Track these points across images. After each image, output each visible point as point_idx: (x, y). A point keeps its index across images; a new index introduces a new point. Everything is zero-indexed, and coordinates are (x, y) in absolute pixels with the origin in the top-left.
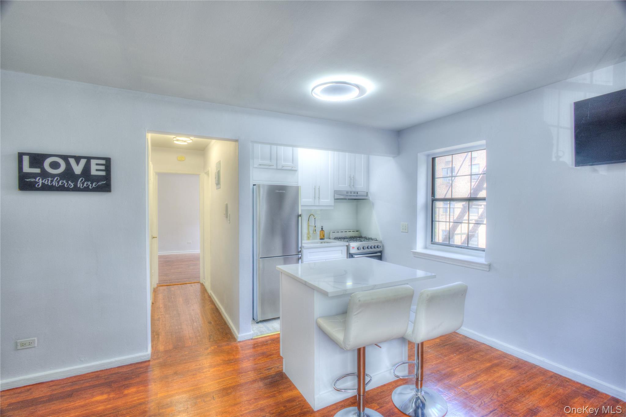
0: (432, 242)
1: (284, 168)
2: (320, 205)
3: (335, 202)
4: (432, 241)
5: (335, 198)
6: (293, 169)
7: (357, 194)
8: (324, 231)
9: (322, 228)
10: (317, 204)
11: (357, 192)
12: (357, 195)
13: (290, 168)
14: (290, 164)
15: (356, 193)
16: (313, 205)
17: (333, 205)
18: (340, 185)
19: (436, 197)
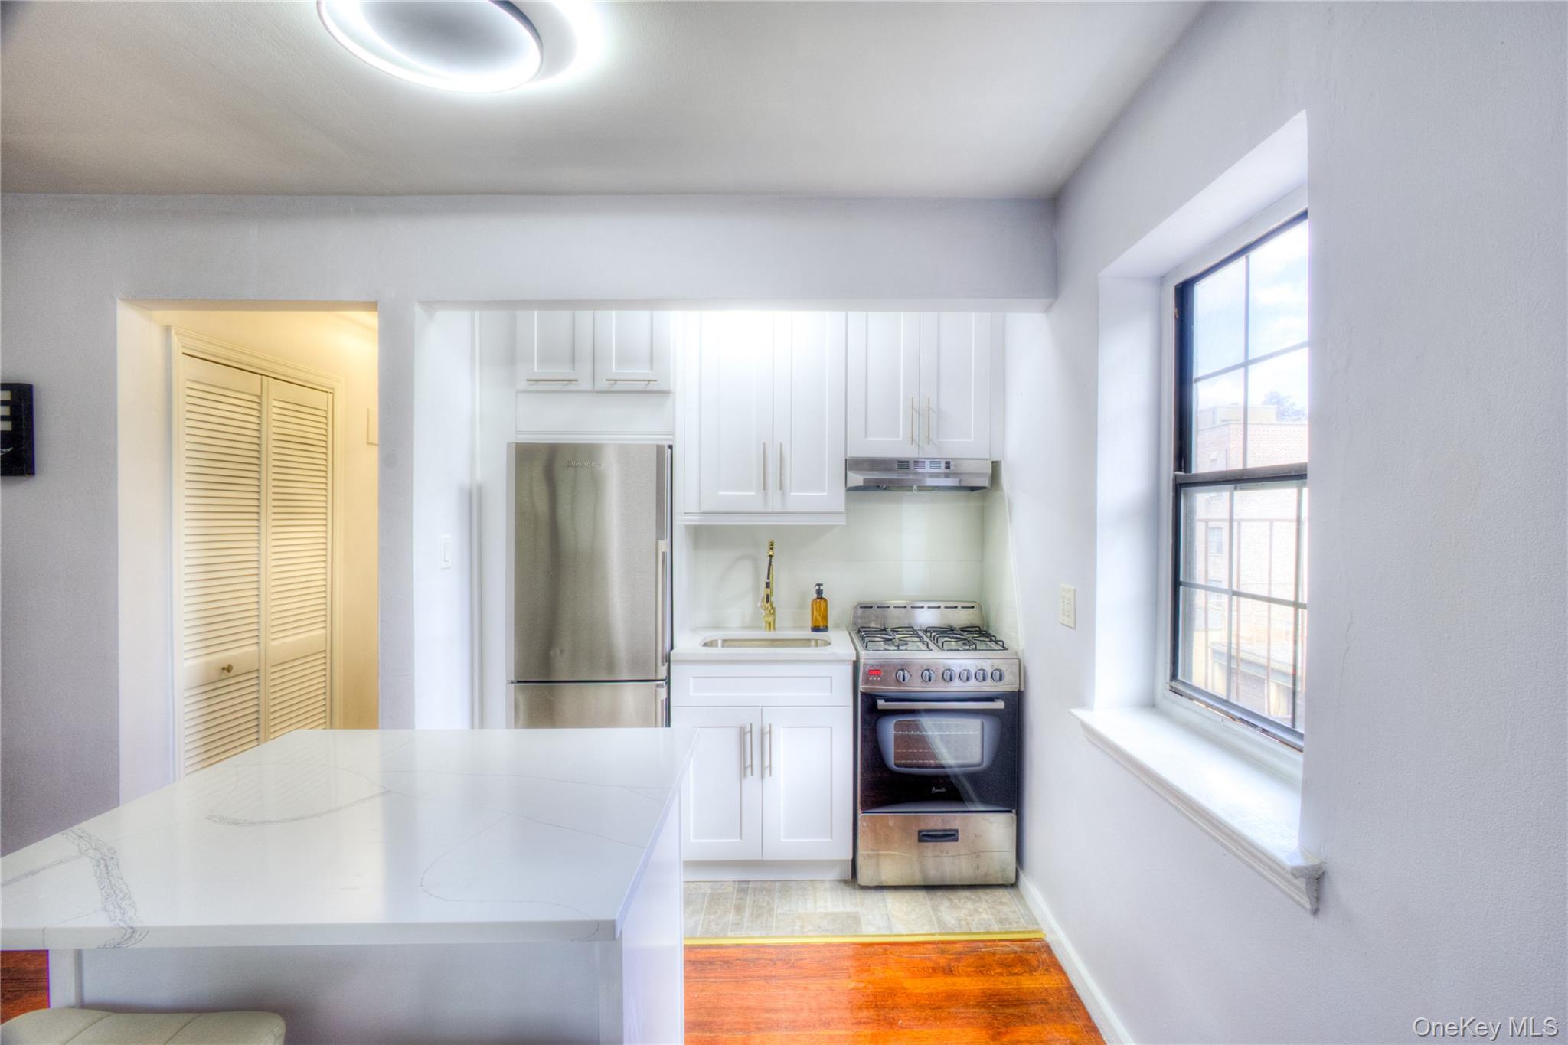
0: (1174, 684)
1: (619, 386)
2: (791, 508)
3: (848, 500)
4: (1174, 676)
5: (850, 485)
6: (652, 386)
7: (948, 468)
8: (825, 600)
9: (819, 592)
10: (778, 508)
11: (947, 463)
12: (947, 471)
13: (640, 386)
14: (642, 371)
15: (943, 465)
16: (760, 508)
17: (842, 509)
18: (869, 439)
19: (1194, 471)
